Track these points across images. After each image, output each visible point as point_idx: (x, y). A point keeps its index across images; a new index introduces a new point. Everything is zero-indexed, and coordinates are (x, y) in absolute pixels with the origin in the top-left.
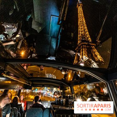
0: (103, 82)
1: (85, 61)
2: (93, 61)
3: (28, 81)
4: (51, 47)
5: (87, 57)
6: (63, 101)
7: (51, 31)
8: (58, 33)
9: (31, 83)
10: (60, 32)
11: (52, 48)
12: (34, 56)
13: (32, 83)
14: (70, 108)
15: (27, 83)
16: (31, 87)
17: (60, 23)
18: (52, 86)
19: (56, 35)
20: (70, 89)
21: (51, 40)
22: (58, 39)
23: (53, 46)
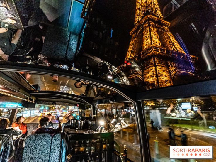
0: (130, 101)
1: (115, 73)
2: (123, 74)
3: (30, 96)
4: (69, 48)
5: (116, 68)
6: (81, 124)
7: (71, 24)
8: (81, 28)
9: (34, 99)
10: (85, 27)
11: (71, 50)
12: (40, 58)
13: (37, 99)
14: (89, 131)
15: (27, 99)
16: (34, 104)
17: (85, 16)
18: (67, 104)
19: (77, 31)
20: (92, 108)
21: (69, 38)
22: (80, 38)
23: (73, 47)
